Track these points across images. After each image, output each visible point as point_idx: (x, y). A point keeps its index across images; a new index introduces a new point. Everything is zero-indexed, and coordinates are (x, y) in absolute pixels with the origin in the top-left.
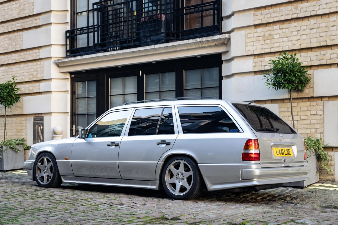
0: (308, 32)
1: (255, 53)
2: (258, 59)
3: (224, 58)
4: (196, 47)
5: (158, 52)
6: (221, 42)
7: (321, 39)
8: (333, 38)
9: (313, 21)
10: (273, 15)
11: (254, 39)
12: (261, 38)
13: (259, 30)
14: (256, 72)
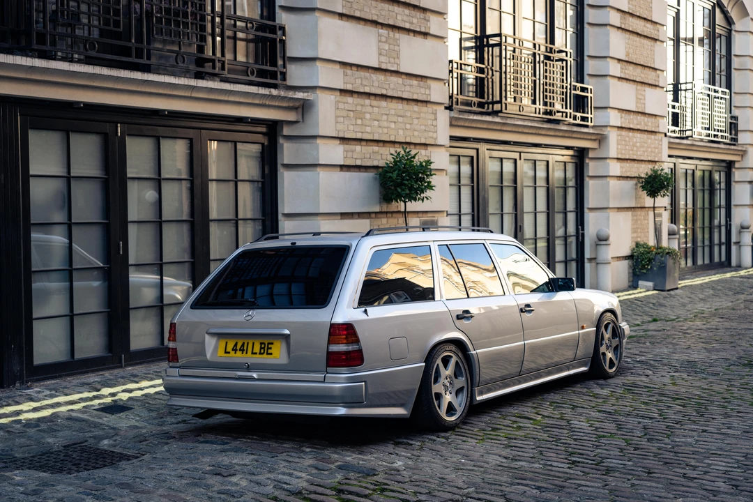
0: (395, 119)
1: (346, 137)
2: (347, 147)
3: (286, 131)
4: (261, 102)
5: (193, 95)
6: (297, 104)
7: (408, 133)
8: (416, 133)
9: (400, 106)
10: (364, 83)
11: (345, 113)
12: (352, 113)
13: (350, 100)
14: (343, 167)
